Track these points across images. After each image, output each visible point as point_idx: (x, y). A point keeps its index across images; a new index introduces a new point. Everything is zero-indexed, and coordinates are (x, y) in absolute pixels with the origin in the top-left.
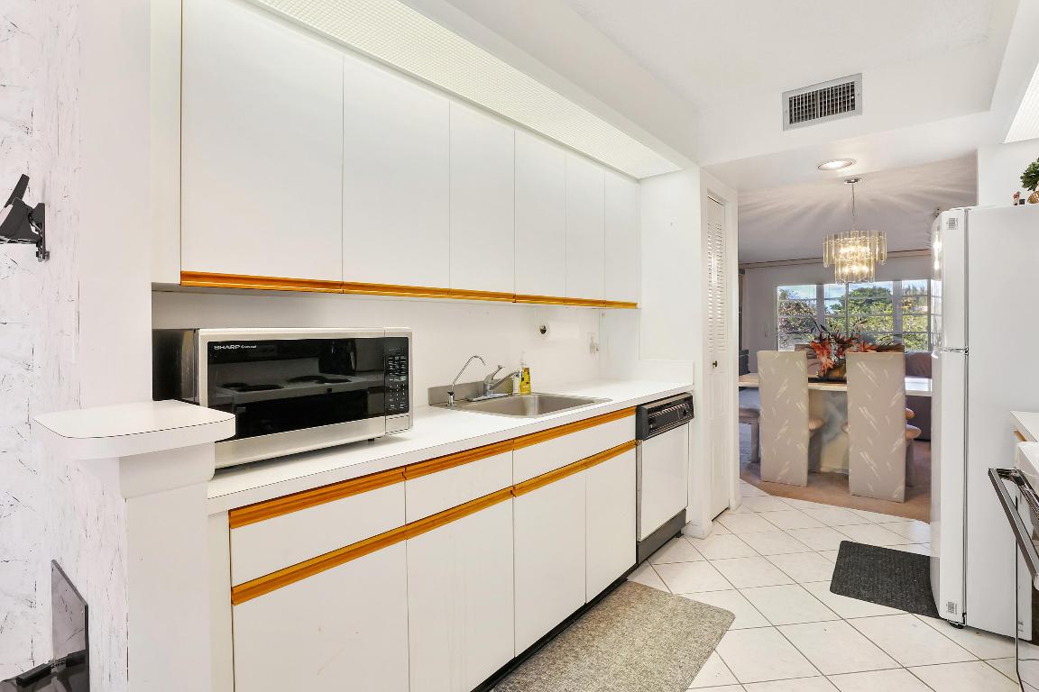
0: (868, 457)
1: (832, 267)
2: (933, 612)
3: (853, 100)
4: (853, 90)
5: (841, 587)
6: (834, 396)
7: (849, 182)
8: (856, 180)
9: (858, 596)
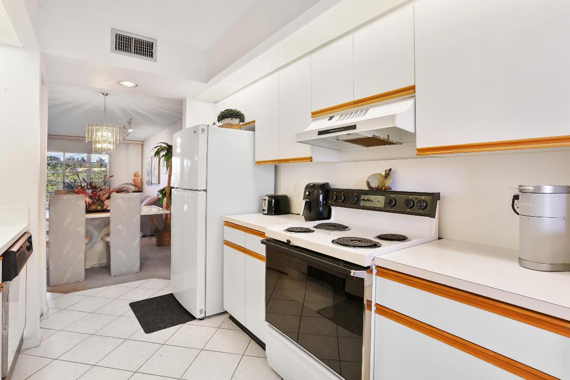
0: (121, 252)
1: (91, 143)
2: (192, 318)
3: (152, 52)
4: (152, 47)
5: (149, 329)
6: (93, 221)
7: (103, 94)
8: (107, 95)
9: (160, 329)
